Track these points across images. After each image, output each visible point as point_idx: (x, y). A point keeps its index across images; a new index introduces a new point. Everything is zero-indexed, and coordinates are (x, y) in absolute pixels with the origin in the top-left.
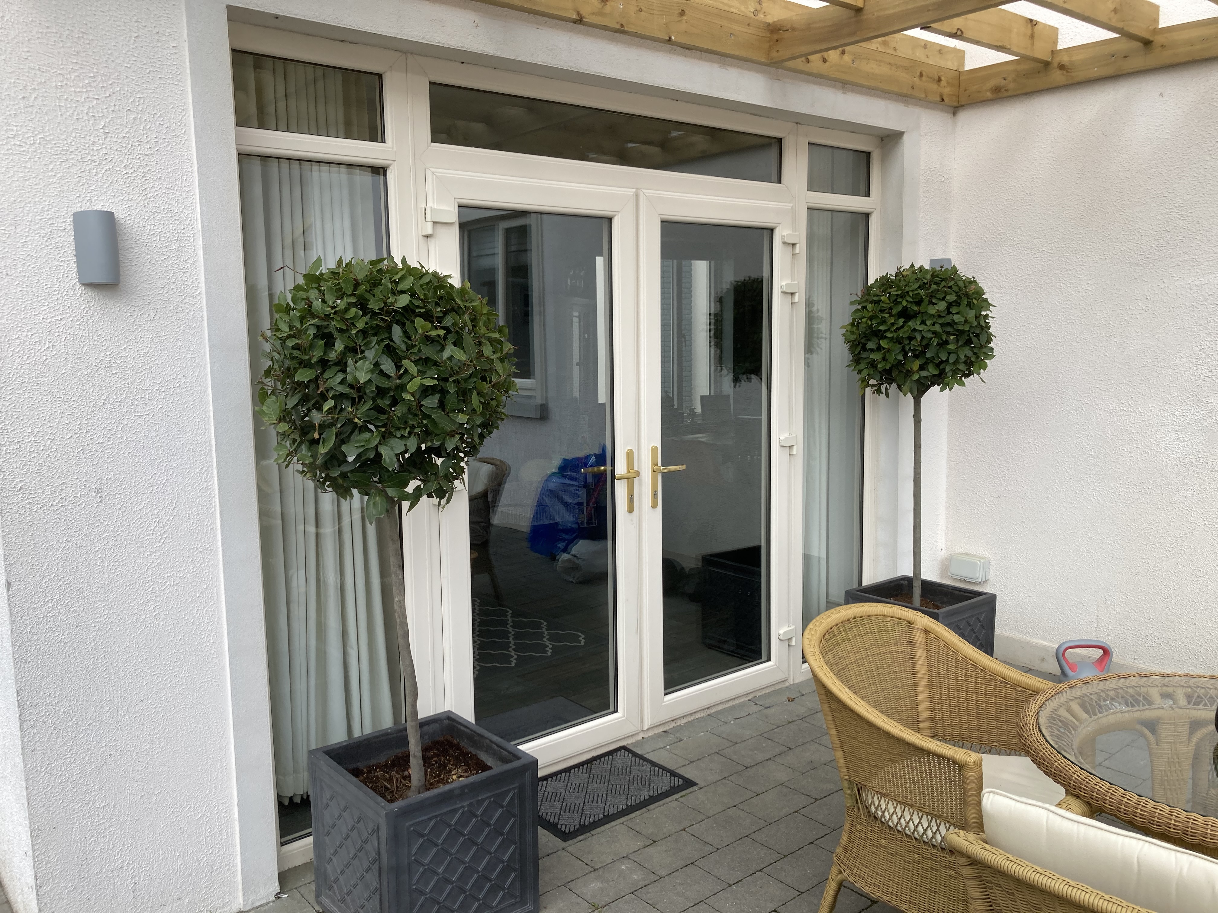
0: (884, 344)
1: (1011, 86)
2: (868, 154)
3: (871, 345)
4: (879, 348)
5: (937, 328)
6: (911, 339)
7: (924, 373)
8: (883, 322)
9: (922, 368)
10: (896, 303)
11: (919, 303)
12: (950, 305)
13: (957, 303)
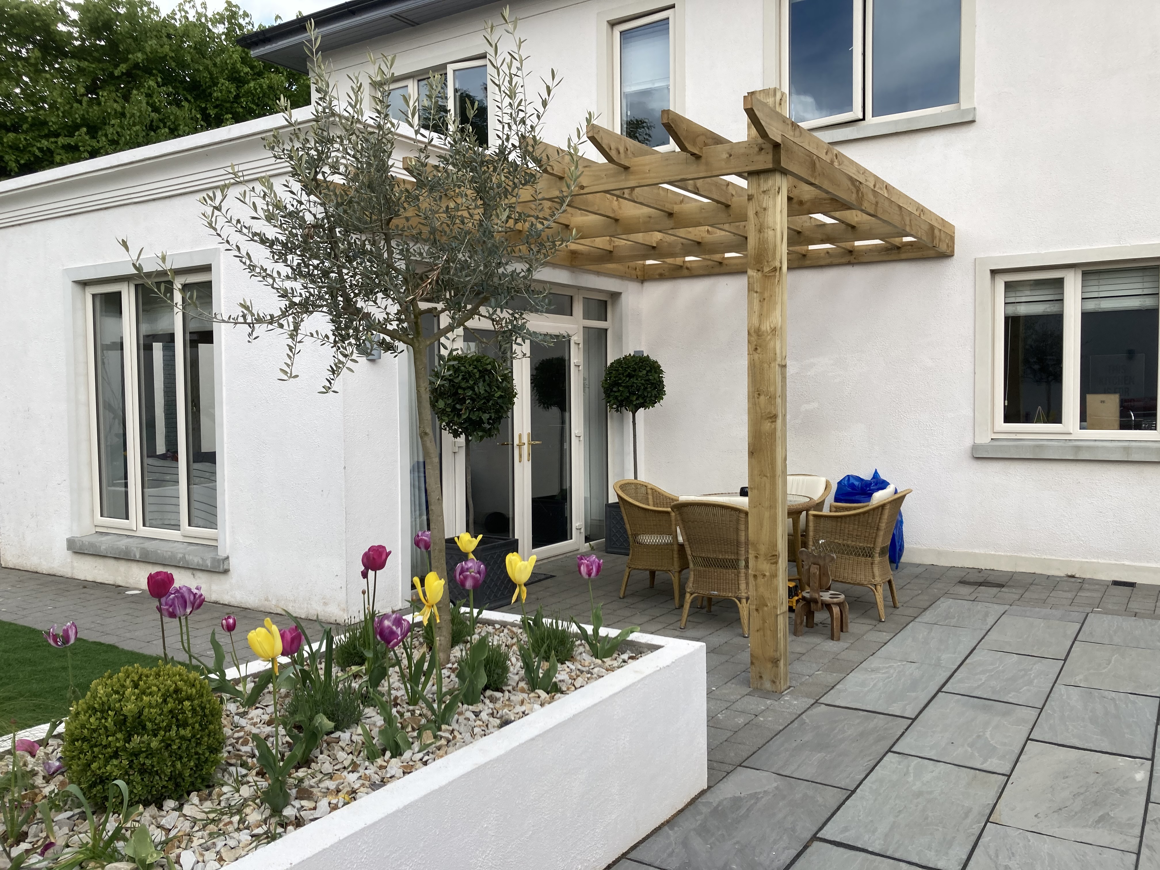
0: (621, 388)
1: (667, 274)
2: (606, 302)
3: (615, 389)
4: (619, 391)
5: (643, 381)
6: (632, 386)
7: (638, 402)
8: (620, 379)
9: (637, 399)
10: (626, 371)
11: (635, 371)
12: (648, 372)
13: (650, 371)
